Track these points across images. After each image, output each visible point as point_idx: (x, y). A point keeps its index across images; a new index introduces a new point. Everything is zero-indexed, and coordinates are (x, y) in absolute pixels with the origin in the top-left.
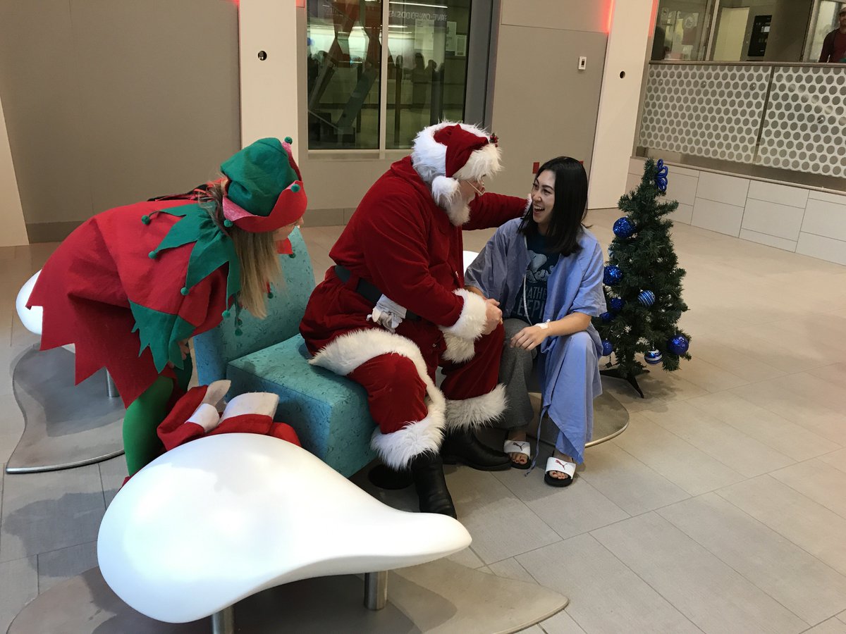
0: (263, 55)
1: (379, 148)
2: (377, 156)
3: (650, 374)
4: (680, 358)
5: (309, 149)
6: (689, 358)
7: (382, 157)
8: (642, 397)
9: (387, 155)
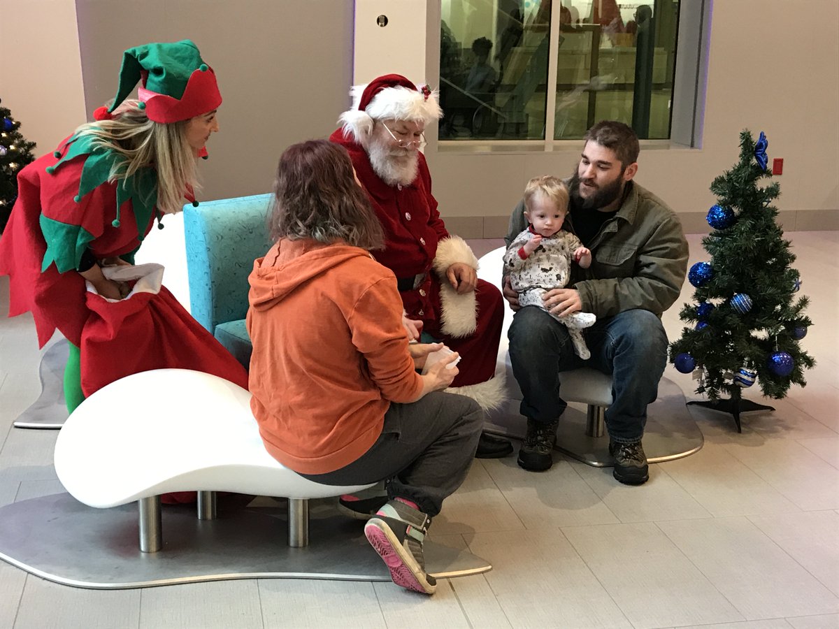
0: (383, 21)
1: (544, 139)
2: (542, 148)
3: (774, 413)
4: (792, 383)
5: (439, 140)
6: (803, 384)
7: (549, 149)
8: (740, 431)
9: (556, 148)
